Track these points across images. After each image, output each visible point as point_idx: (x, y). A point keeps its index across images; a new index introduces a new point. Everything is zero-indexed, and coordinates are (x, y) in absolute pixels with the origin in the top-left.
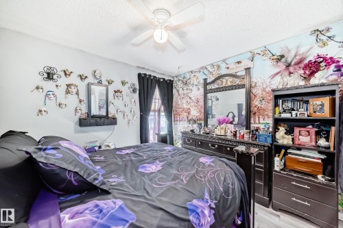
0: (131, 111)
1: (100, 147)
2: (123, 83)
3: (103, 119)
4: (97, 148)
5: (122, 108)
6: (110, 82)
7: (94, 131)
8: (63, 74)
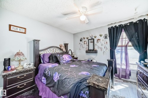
0: (105, 48)
1: (91, 61)
2: (101, 36)
3: (92, 51)
4: (90, 61)
5: (100, 46)
6: (95, 37)
7: (91, 55)
8: (83, 39)
